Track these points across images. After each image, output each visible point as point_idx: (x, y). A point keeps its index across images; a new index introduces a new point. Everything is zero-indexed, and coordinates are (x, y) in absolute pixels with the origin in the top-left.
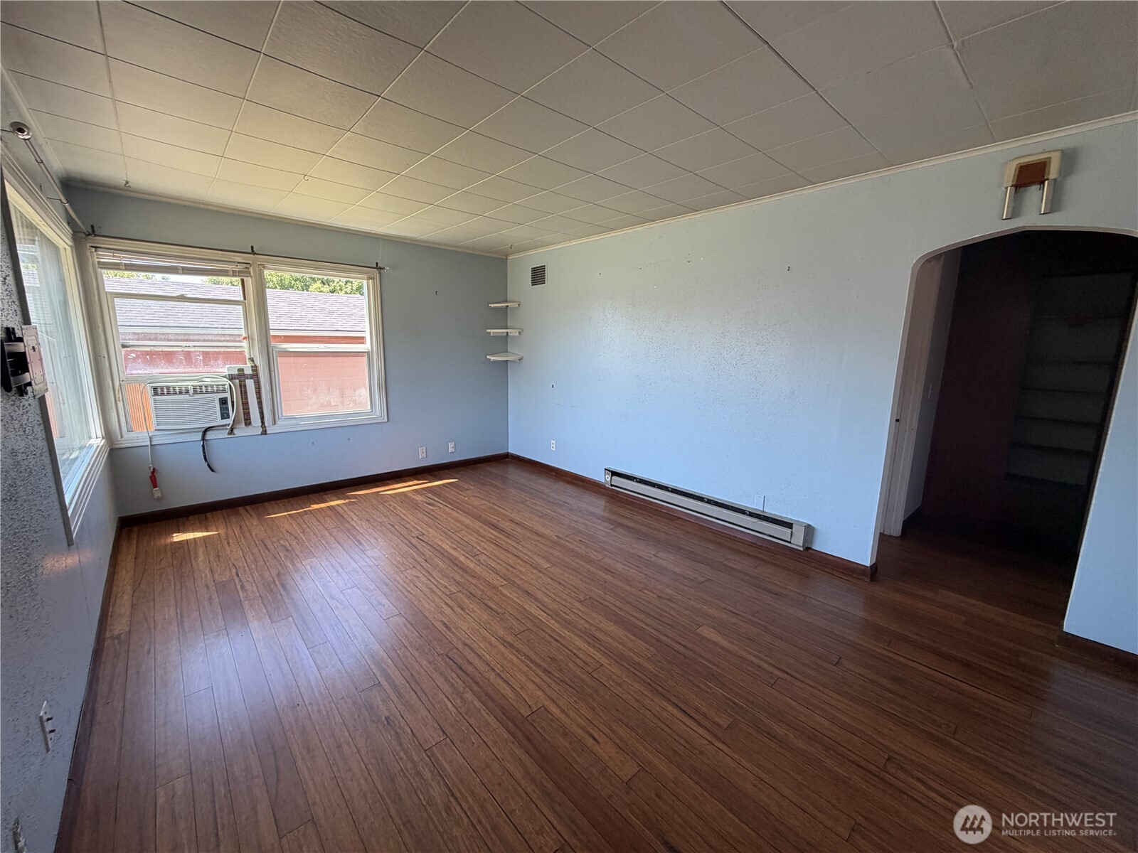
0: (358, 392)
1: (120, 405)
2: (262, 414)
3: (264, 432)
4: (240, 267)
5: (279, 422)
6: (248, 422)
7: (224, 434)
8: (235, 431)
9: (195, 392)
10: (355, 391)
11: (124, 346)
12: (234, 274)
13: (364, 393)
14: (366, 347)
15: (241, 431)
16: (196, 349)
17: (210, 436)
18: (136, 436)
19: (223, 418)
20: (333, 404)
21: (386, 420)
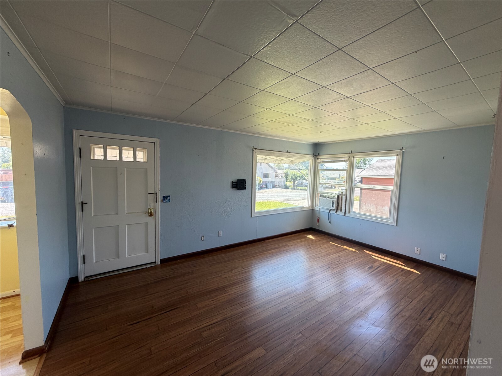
0: (384, 208)
1: (317, 198)
2: (345, 208)
3: (345, 215)
4: (347, 158)
5: (351, 213)
6: (341, 210)
7: (334, 212)
8: (337, 212)
9: (328, 198)
10: (383, 207)
11: (320, 183)
12: (345, 161)
13: (387, 209)
14: (391, 188)
15: (339, 212)
16: (333, 185)
17: (331, 212)
18: (317, 208)
19: (332, 207)
20: (372, 211)
21: (395, 225)
